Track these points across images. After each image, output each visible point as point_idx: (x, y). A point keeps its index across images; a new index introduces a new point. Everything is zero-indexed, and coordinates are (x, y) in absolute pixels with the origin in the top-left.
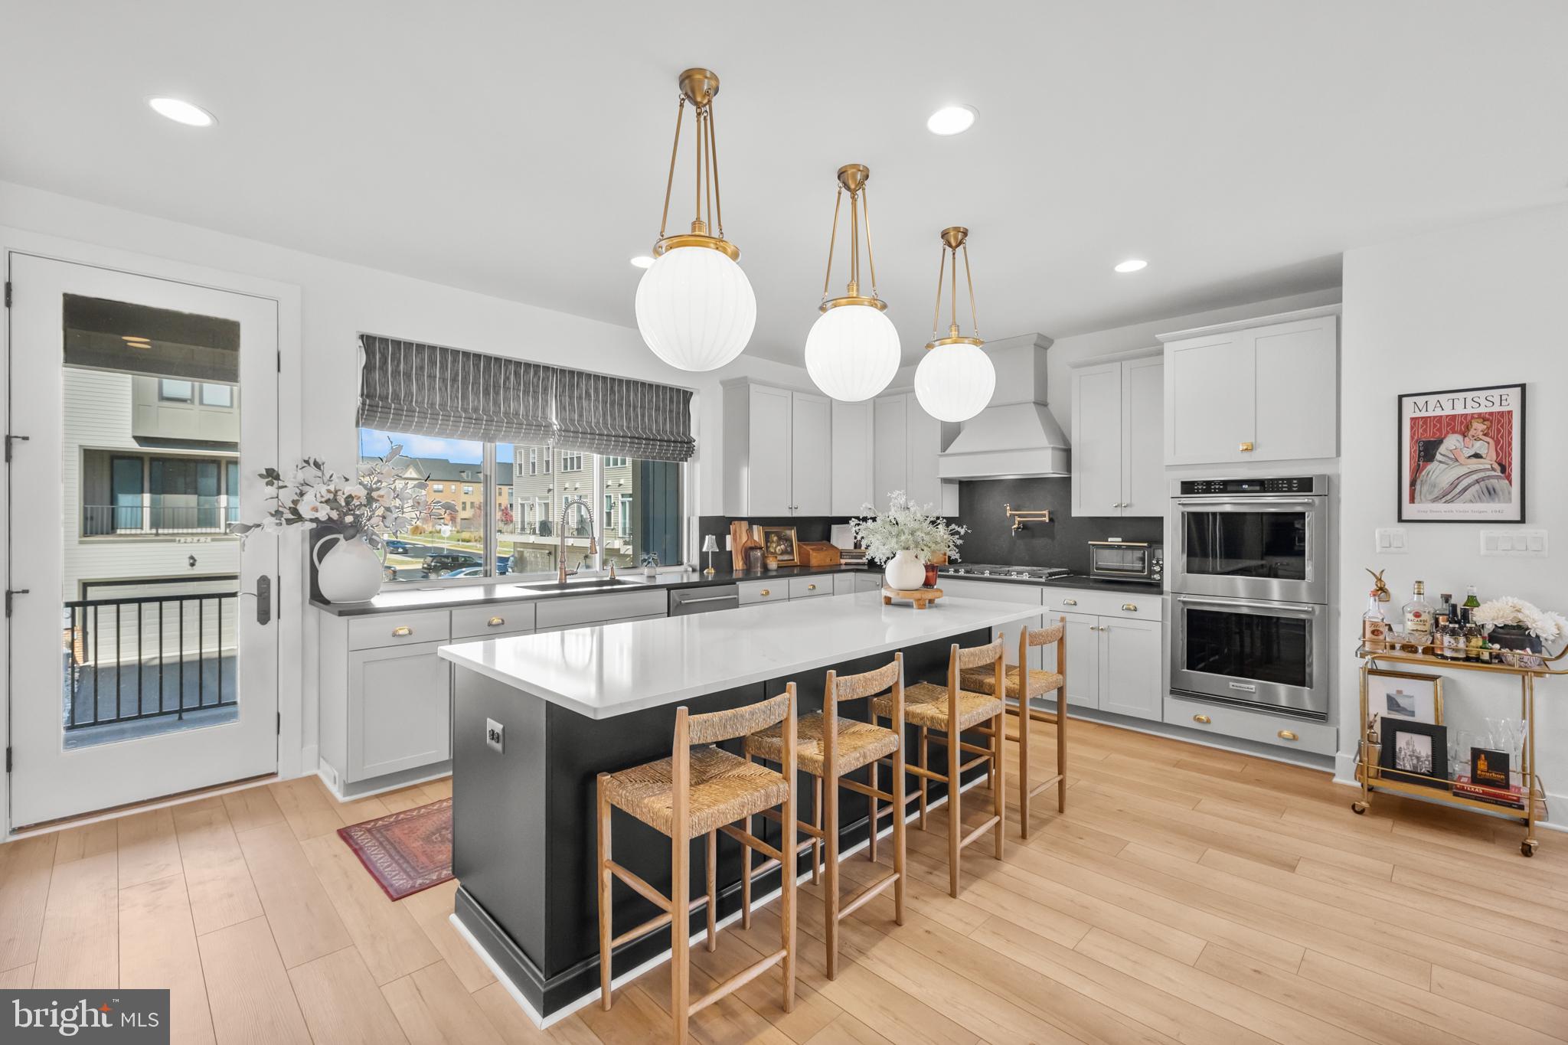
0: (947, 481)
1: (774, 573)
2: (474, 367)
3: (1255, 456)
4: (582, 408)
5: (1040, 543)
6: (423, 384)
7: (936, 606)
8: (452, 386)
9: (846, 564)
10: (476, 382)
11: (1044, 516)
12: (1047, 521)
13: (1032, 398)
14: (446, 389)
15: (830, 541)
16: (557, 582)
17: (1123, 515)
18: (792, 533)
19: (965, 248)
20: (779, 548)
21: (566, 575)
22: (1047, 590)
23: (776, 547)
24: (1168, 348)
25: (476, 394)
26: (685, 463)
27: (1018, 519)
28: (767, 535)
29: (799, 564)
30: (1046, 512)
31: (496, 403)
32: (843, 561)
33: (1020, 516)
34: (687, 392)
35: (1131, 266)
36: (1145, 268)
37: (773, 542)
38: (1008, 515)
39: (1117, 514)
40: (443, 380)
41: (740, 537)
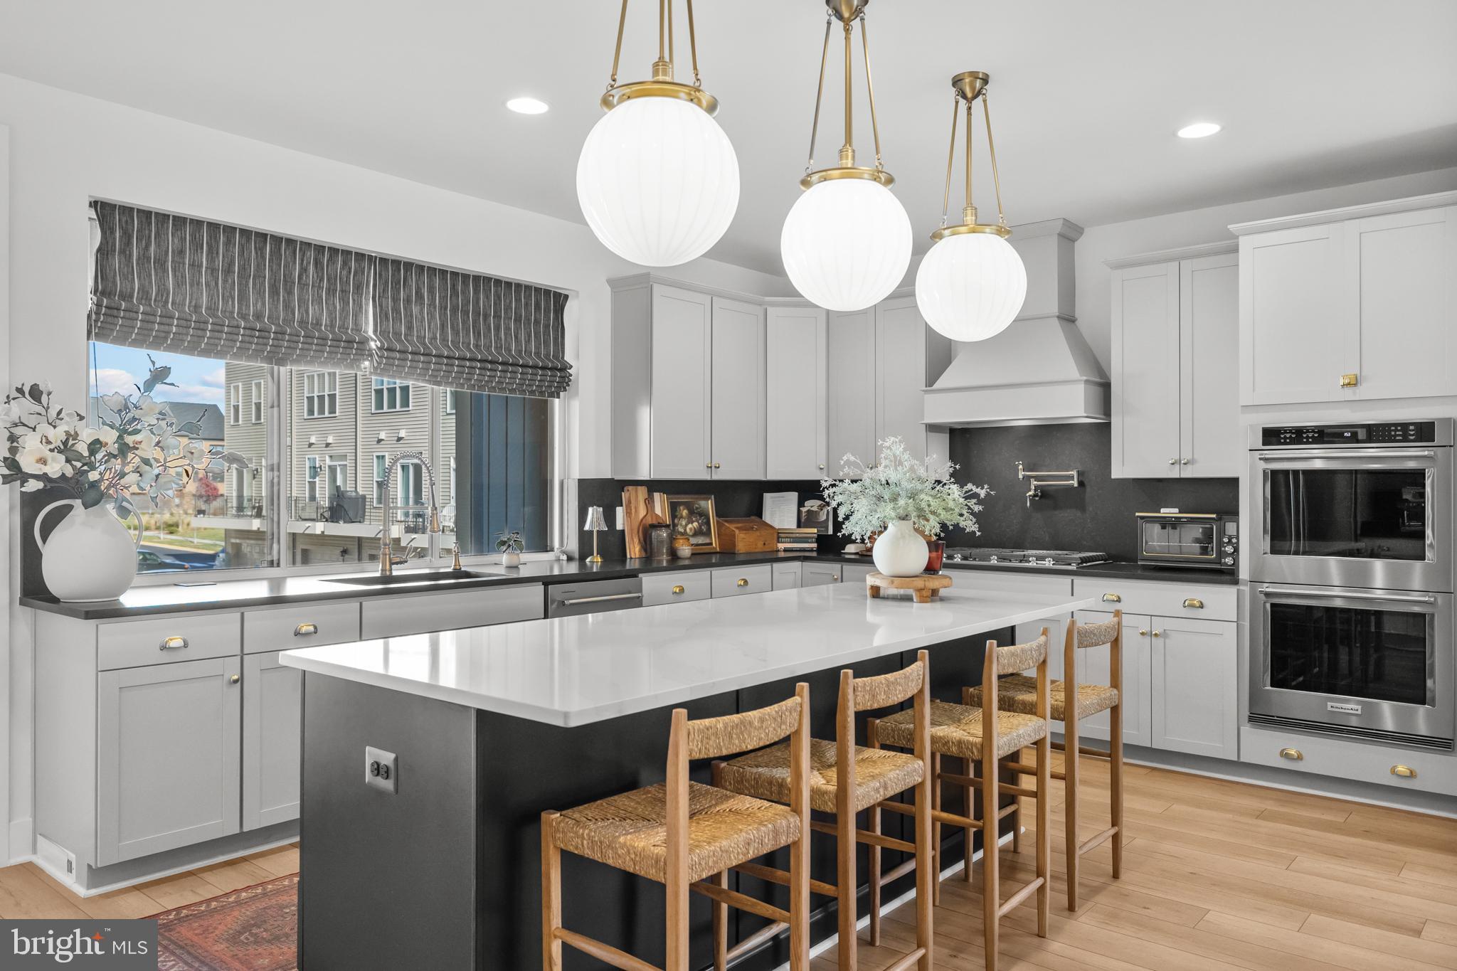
0: (933, 428)
1: (687, 562)
2: (257, 253)
3: (1363, 392)
4: (412, 316)
5: (1066, 516)
6: (183, 277)
7: (942, 599)
8: (225, 281)
9: (786, 550)
10: (259, 275)
11: (1072, 478)
12: (1076, 485)
13: (1055, 310)
14: (217, 284)
15: (762, 518)
16: (378, 574)
17: (1182, 476)
18: (709, 505)
19: (985, 101)
20: (690, 526)
21: (392, 564)
22: (1079, 581)
23: (686, 525)
24: (1243, 241)
25: (260, 293)
26: (557, 400)
27: (1034, 483)
28: (674, 507)
29: (718, 550)
30: (1074, 473)
31: (288, 306)
32: (781, 546)
33: (1037, 478)
34: (560, 294)
35: (1199, 130)
36: (1217, 133)
37: (682, 517)
38: (1021, 477)
39: (1174, 474)
40: (212, 270)
41: (636, 510)
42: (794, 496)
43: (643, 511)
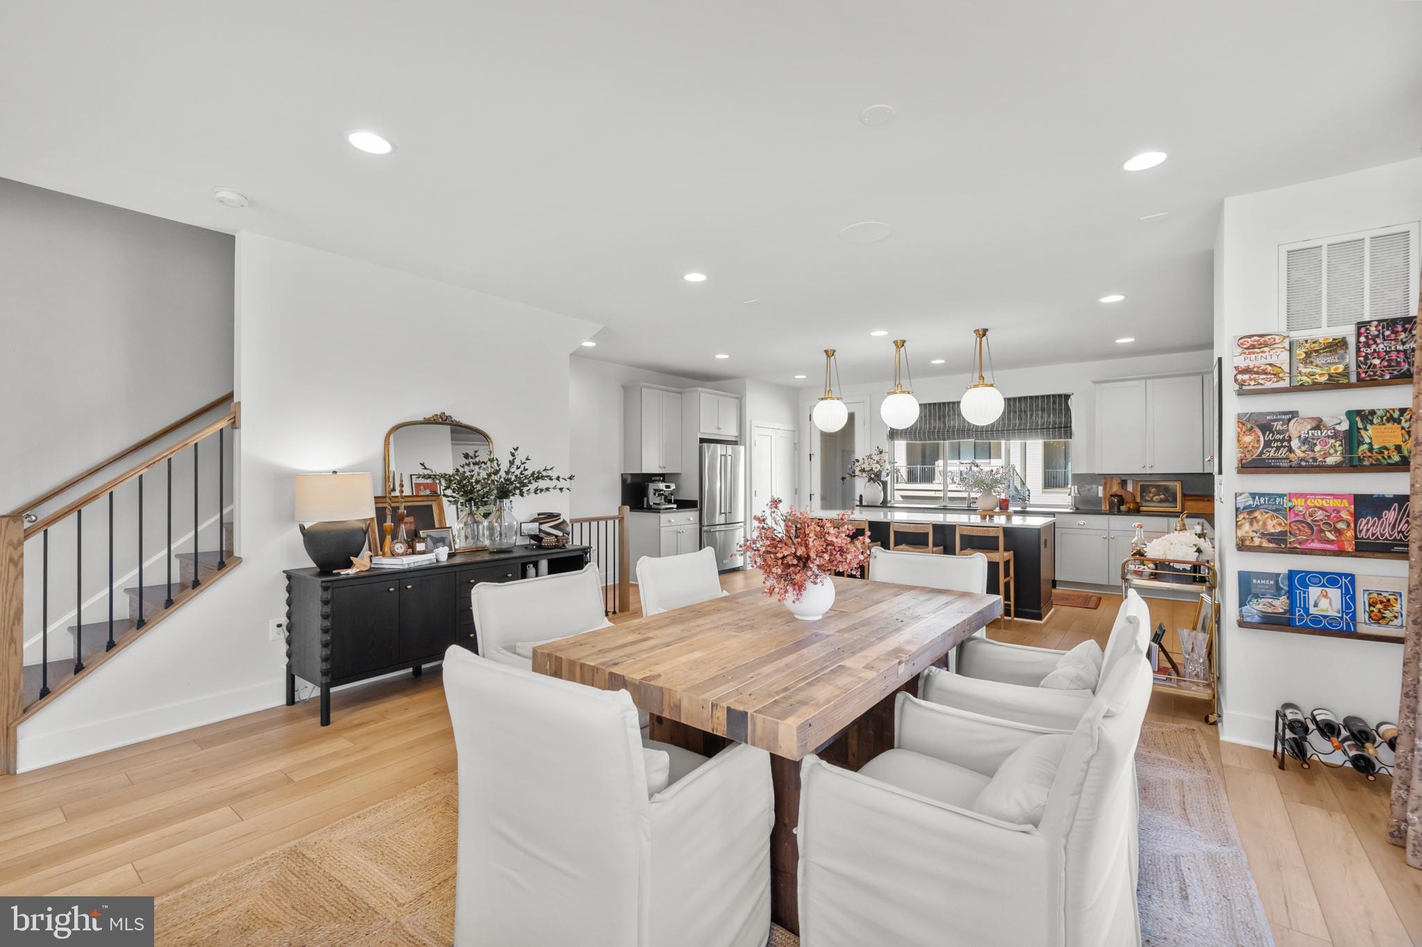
18: (1177, 487)
20: (1157, 497)
28: (1143, 487)
34: (1067, 395)
41: (1111, 488)
43: (1116, 488)
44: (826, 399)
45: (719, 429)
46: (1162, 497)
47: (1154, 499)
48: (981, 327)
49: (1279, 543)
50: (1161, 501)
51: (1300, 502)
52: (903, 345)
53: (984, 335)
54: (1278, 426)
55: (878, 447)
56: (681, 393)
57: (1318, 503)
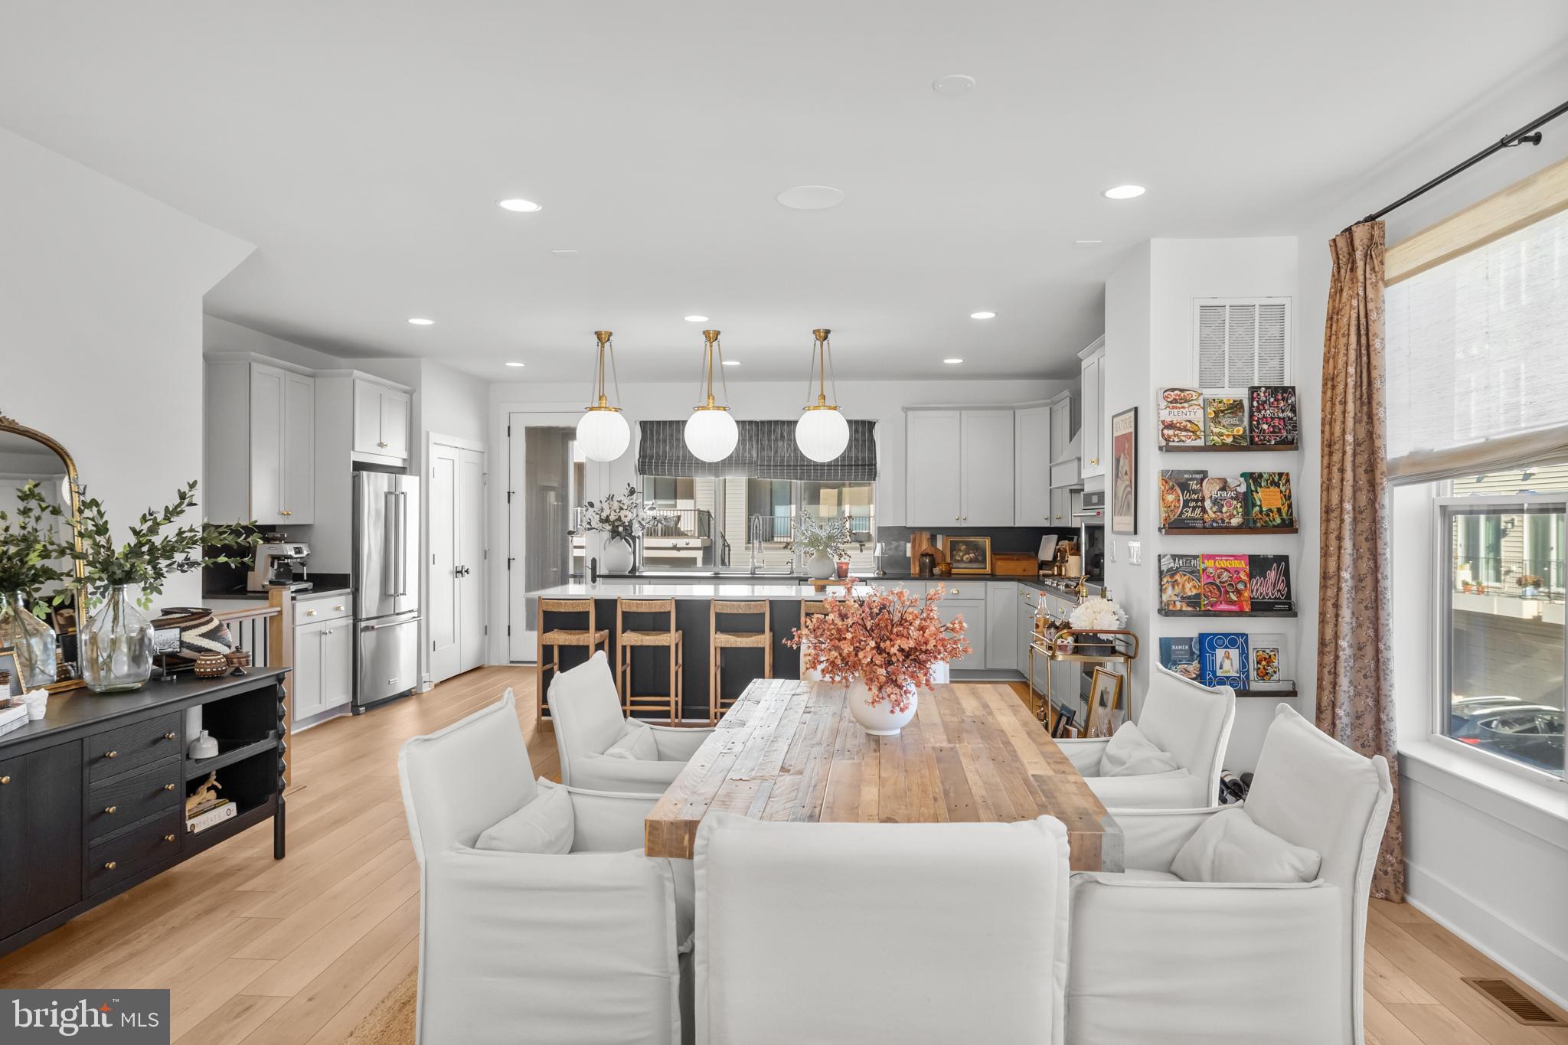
15: (1037, 552)
20: (967, 556)
29: (989, 572)
34: (871, 422)
37: (960, 550)
41: (920, 545)
42: (1055, 537)
43: (925, 546)
44: (599, 408)
45: (381, 445)
46: (972, 555)
47: (964, 558)
48: (823, 327)
49: (1196, 606)
50: (971, 561)
51: (1209, 563)
52: (716, 339)
53: (826, 338)
54: (1193, 485)
55: (629, 485)
56: (313, 376)
57: (1224, 564)
